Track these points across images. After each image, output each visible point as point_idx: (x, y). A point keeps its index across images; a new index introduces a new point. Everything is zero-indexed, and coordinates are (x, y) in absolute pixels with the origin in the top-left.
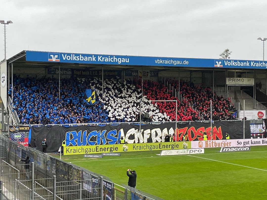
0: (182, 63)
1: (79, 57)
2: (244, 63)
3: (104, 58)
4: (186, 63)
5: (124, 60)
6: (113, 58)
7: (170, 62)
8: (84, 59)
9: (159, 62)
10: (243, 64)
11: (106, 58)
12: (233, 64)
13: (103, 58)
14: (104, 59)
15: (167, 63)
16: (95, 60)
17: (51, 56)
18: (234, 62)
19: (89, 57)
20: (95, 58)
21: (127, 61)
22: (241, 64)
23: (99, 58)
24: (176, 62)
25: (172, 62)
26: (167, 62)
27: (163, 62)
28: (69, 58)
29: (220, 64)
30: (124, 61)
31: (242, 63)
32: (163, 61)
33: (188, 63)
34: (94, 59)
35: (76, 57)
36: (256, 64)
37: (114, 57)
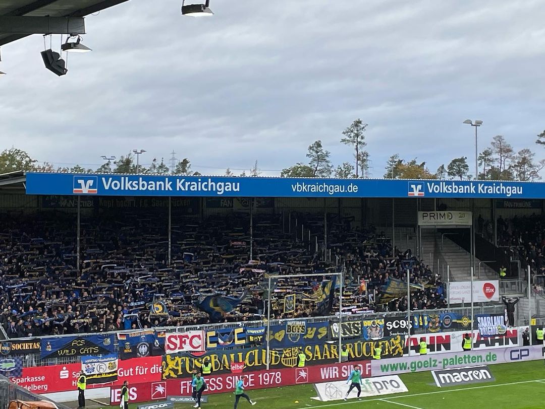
0: (346, 189)
1: (137, 182)
2: (465, 187)
3: (189, 183)
4: (354, 189)
5: (230, 186)
6: (206, 183)
7: (321, 188)
8: (148, 186)
9: (300, 189)
11: (192, 183)
12: (445, 189)
13: (186, 183)
14: (189, 186)
15: (315, 191)
16: (171, 189)
17: (79, 181)
18: (447, 186)
19: (158, 182)
20: (171, 183)
21: (236, 188)
23: (179, 184)
24: (334, 188)
25: (326, 187)
26: (315, 188)
27: (307, 188)
28: (116, 185)
29: (419, 191)
30: (230, 190)
31: (461, 188)
32: (309, 186)
33: (357, 188)
34: (168, 186)
35: (131, 182)
36: (487, 189)
37: (210, 180)
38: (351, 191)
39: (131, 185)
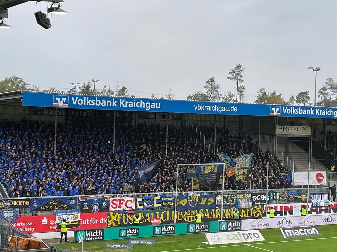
0: (230, 109)
1: (94, 100)
2: (308, 111)
3: (128, 102)
4: (235, 109)
5: (154, 105)
6: (139, 103)
7: (214, 108)
8: (101, 103)
9: (199, 108)
10: (305, 112)
11: (130, 102)
12: (294, 111)
13: (126, 102)
14: (128, 104)
15: (209, 110)
16: (116, 106)
17: (57, 99)
18: (295, 109)
19: (107, 101)
20: (116, 102)
21: (158, 106)
22: (304, 112)
23: (121, 103)
24: (222, 109)
25: (217, 108)
26: (209, 108)
27: (204, 108)
28: (80, 102)
29: (277, 112)
30: (154, 107)
32: (205, 107)
33: (237, 109)
34: (114, 104)
35: (90, 100)
36: (322, 112)
37: (141, 100)
38: (233, 111)
39: (91, 102)
